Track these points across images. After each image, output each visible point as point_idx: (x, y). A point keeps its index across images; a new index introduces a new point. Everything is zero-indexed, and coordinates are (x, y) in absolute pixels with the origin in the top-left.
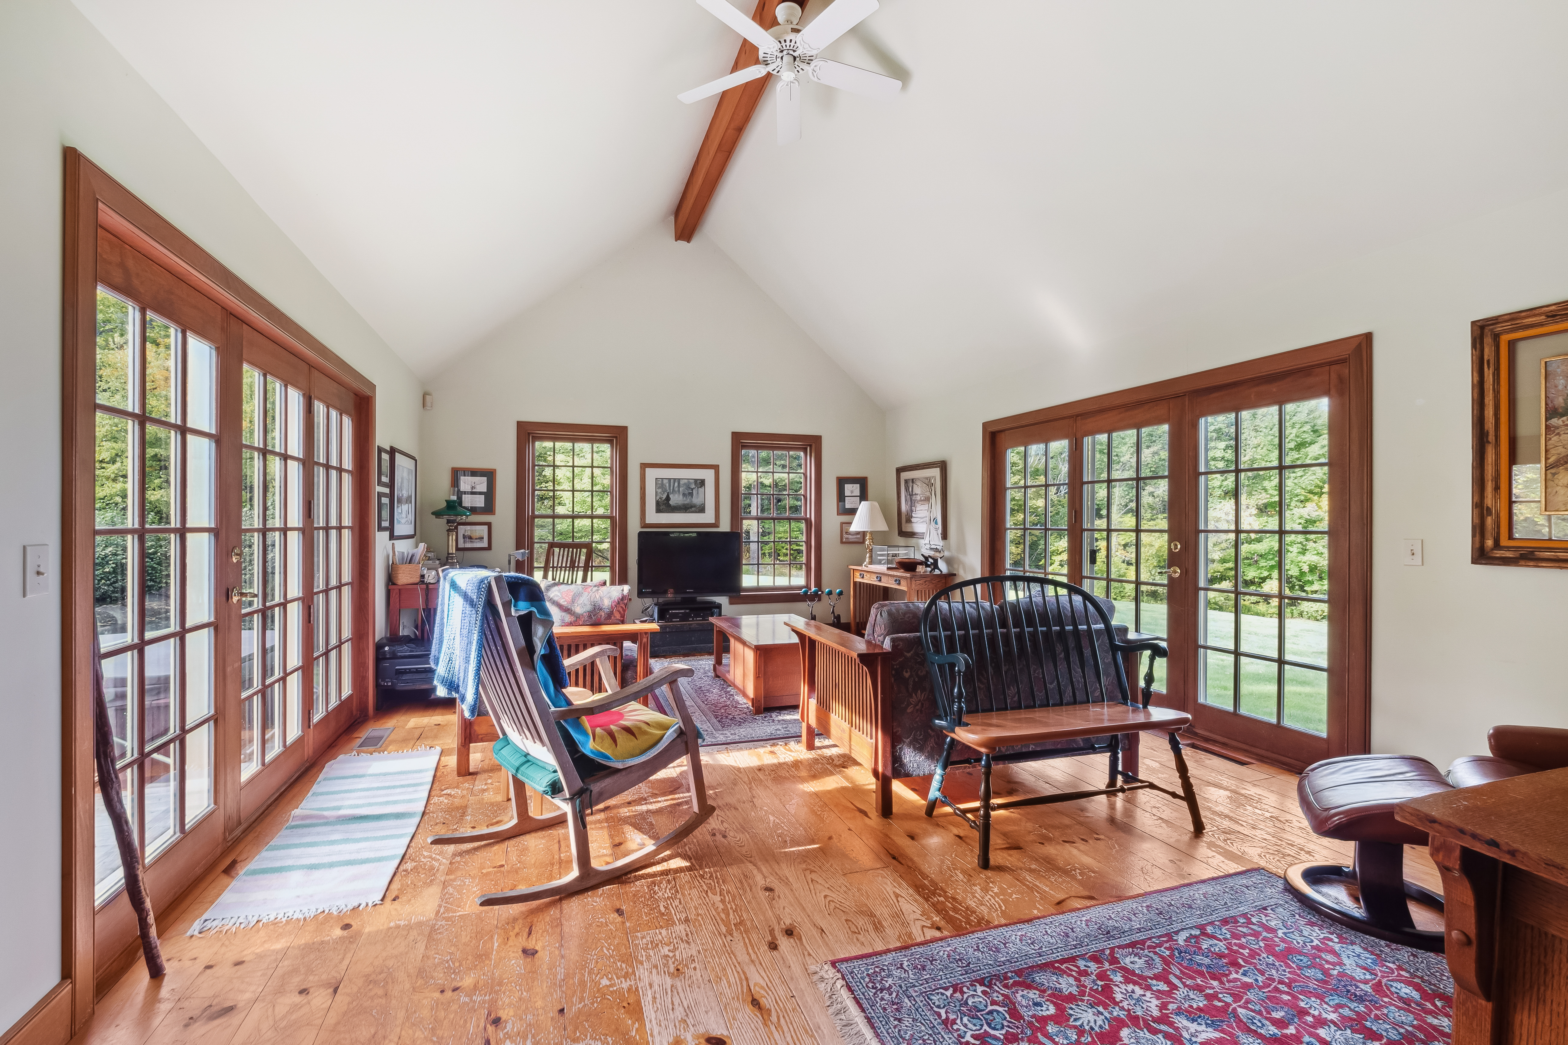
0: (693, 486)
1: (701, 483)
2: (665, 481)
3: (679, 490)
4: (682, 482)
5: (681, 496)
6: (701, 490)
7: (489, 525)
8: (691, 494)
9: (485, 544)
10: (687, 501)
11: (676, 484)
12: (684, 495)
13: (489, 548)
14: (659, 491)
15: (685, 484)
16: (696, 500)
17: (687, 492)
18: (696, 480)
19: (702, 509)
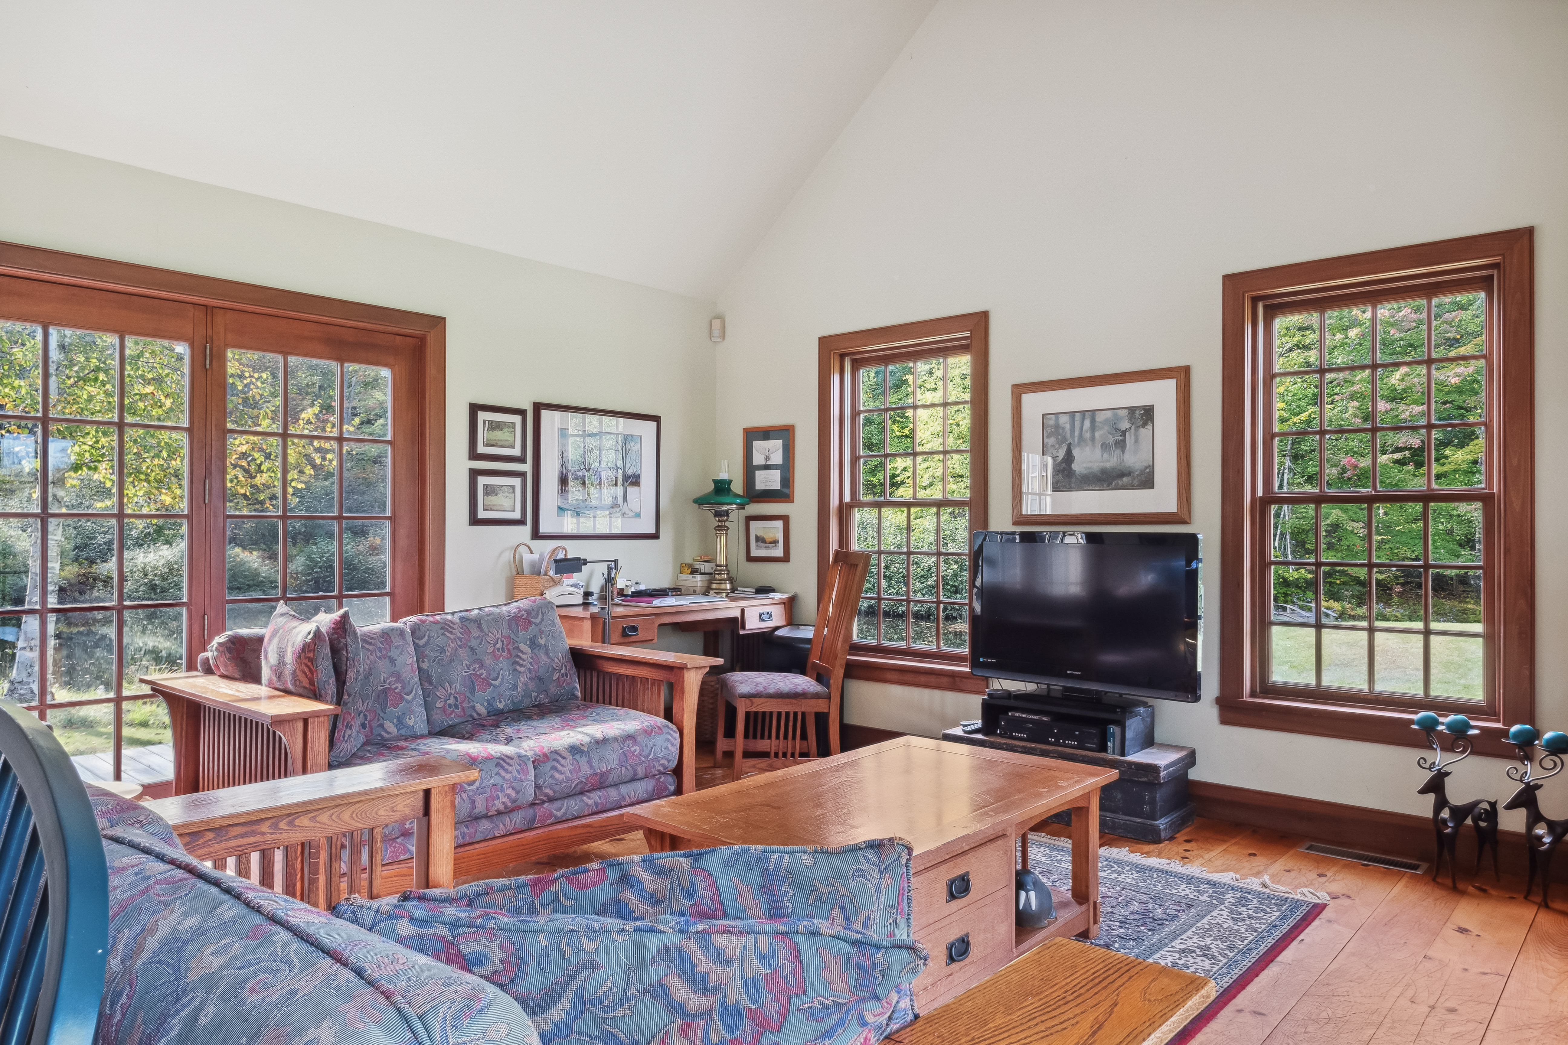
0: (1125, 425)
1: (1146, 415)
2: (1064, 420)
3: (1093, 438)
4: (1100, 417)
5: (1098, 451)
6: (1145, 432)
7: (785, 519)
8: (1121, 444)
9: (779, 552)
10: (1111, 461)
11: (1087, 424)
12: (1105, 447)
13: (786, 559)
14: (1051, 441)
15: (1107, 421)
16: (1133, 459)
17: (1111, 440)
18: (1132, 410)
19: (1146, 481)
